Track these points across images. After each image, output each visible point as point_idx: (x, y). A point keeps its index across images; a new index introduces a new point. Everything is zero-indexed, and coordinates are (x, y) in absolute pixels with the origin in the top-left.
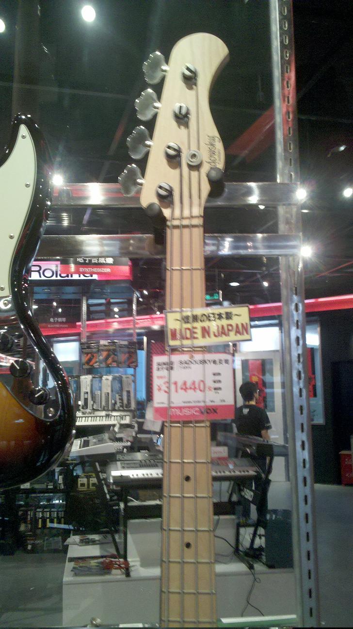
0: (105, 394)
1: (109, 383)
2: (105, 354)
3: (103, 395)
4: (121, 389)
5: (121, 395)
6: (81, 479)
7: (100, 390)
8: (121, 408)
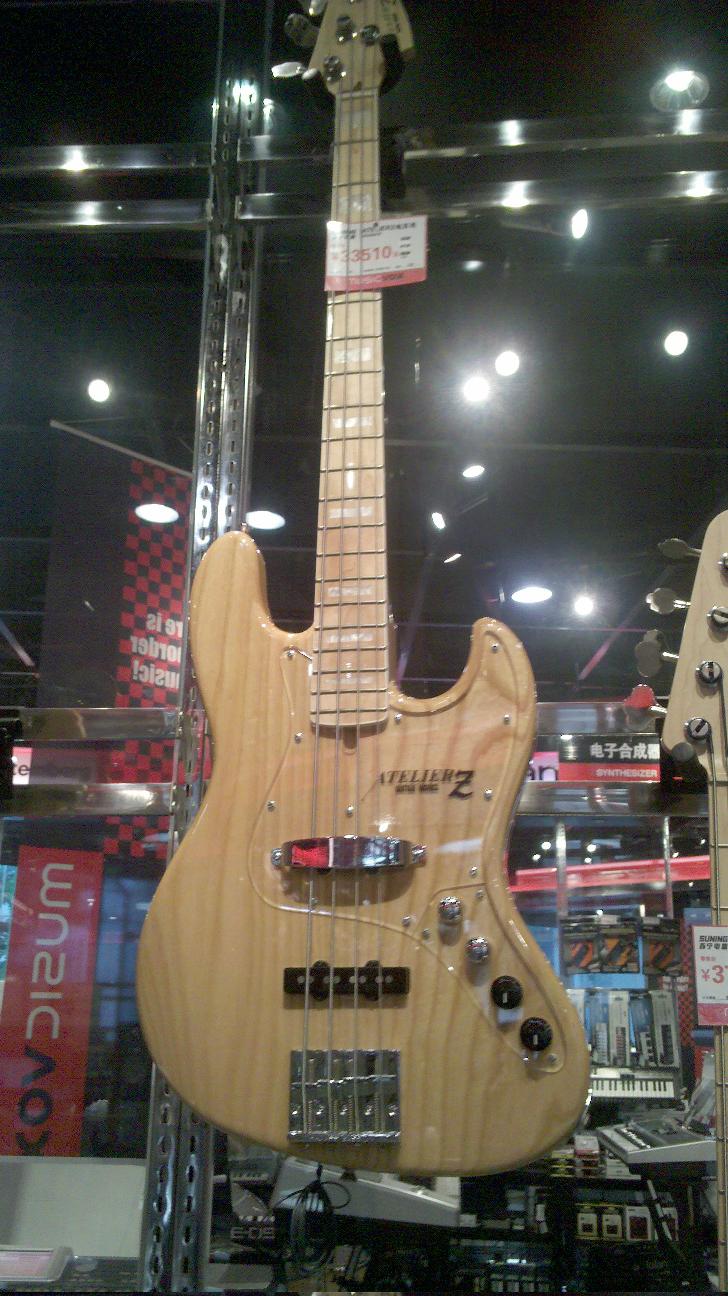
0: (617, 1031)
1: (625, 1007)
2: (612, 943)
3: (613, 1032)
4: (651, 1021)
5: (652, 1035)
6: (583, 1215)
7: (606, 1020)
8: (652, 1064)
